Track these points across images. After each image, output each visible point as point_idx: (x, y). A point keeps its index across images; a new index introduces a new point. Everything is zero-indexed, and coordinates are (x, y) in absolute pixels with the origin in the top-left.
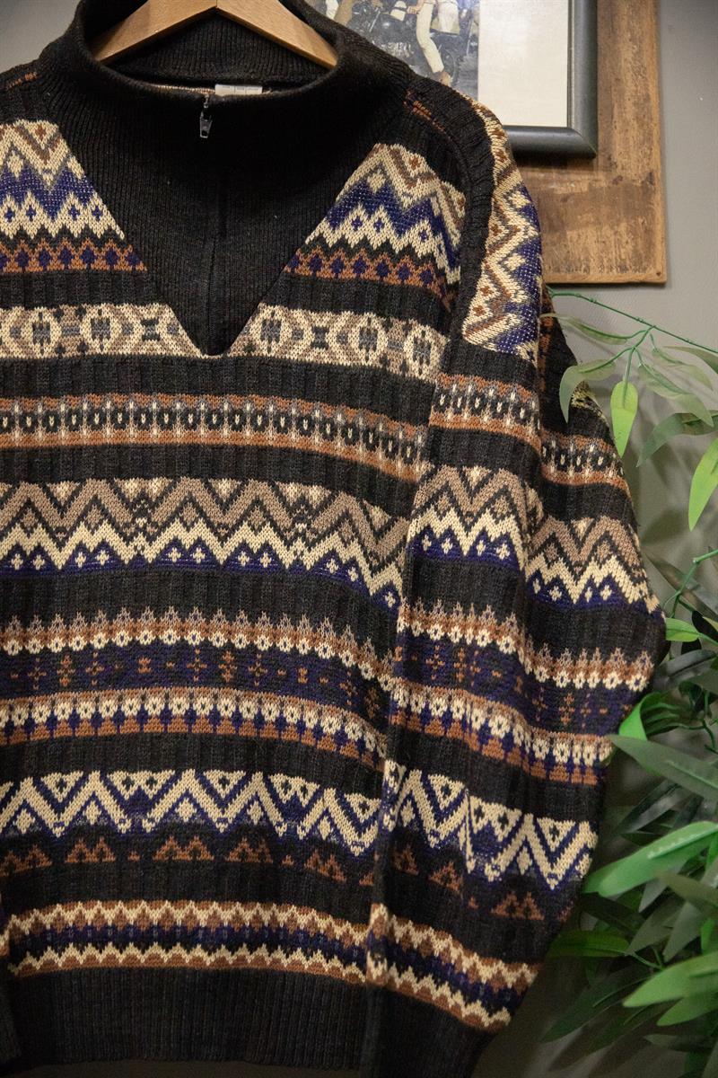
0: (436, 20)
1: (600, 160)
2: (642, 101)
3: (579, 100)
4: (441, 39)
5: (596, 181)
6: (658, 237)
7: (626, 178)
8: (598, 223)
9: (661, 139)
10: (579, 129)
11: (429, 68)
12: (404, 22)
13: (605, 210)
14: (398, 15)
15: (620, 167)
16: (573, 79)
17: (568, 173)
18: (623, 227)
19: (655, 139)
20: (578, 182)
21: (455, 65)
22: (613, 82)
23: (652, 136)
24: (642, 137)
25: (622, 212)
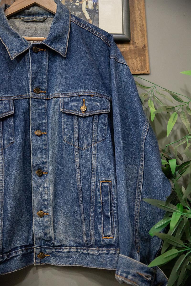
0: (87, 5)
1: (131, 42)
2: (142, 26)
3: (125, 26)
4: (89, 10)
5: (131, 47)
6: (147, 62)
7: (138, 46)
8: (132, 58)
9: (147, 36)
10: (126, 34)
11: (86, 18)
12: (79, 6)
13: (133, 55)
14: (77, 4)
15: (137, 43)
16: (124, 21)
17: (123, 45)
18: (138, 59)
19: (145, 36)
20: (126, 48)
21: (93, 18)
22: (134, 21)
23: (144, 35)
24: (142, 35)
25: (138, 55)
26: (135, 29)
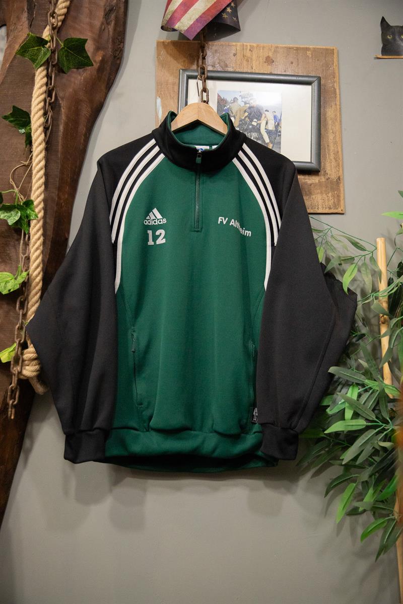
0: (267, 125)
1: (322, 172)
2: (336, 153)
3: (315, 152)
4: (269, 132)
5: (321, 179)
6: (342, 198)
7: (331, 178)
8: (321, 193)
9: (342, 165)
10: (314, 163)
11: (265, 141)
12: (256, 126)
13: (324, 189)
14: (254, 124)
15: (329, 175)
16: (313, 146)
17: (312, 177)
18: (330, 195)
19: (340, 165)
20: (315, 180)
22: (326, 146)
23: (339, 165)
24: (336, 165)
25: (330, 189)
26: (327, 156)
